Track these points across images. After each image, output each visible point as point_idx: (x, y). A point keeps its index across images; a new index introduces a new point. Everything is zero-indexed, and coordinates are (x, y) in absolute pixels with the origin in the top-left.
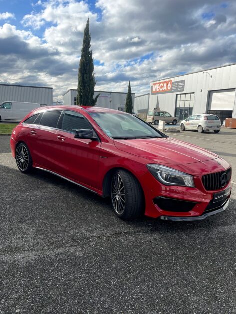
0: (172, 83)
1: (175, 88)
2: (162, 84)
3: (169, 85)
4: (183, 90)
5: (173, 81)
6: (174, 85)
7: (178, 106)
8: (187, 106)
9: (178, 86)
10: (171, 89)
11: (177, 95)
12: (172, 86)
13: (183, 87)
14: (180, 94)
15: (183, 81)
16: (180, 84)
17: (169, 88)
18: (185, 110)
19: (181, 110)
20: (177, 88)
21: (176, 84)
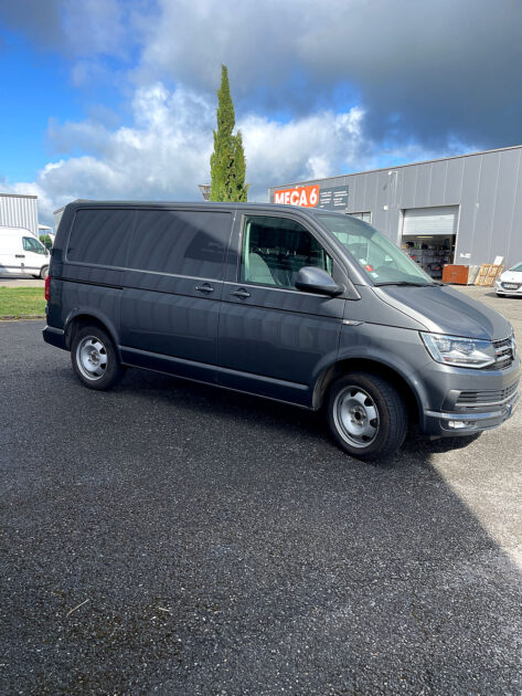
0: (320, 192)
1: (327, 201)
2: (296, 193)
3: (313, 195)
4: (343, 208)
5: (321, 188)
6: (325, 194)
9: (333, 197)
10: (319, 203)
12: (320, 197)
13: (345, 199)
15: (346, 188)
16: (338, 194)
17: (313, 202)
20: (332, 202)
21: (329, 194)
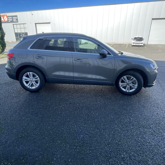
0: (7, 17)
1: (11, 20)
3: (5, 18)
4: (18, 22)
5: (8, 15)
7: (16, 32)
8: (23, 31)
9: (12, 19)
11: (13, 24)
12: (8, 19)
13: (17, 20)
14: (16, 24)
15: (16, 16)
16: (14, 18)
17: (6, 20)
18: (23, 34)
19: (20, 34)
20: (13, 20)
21: (11, 18)
